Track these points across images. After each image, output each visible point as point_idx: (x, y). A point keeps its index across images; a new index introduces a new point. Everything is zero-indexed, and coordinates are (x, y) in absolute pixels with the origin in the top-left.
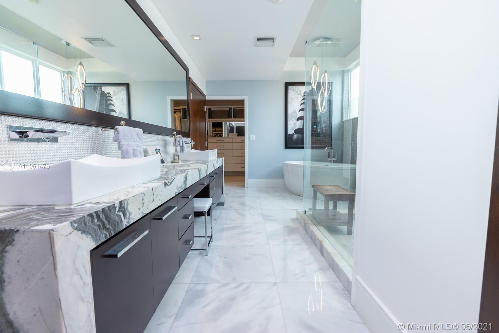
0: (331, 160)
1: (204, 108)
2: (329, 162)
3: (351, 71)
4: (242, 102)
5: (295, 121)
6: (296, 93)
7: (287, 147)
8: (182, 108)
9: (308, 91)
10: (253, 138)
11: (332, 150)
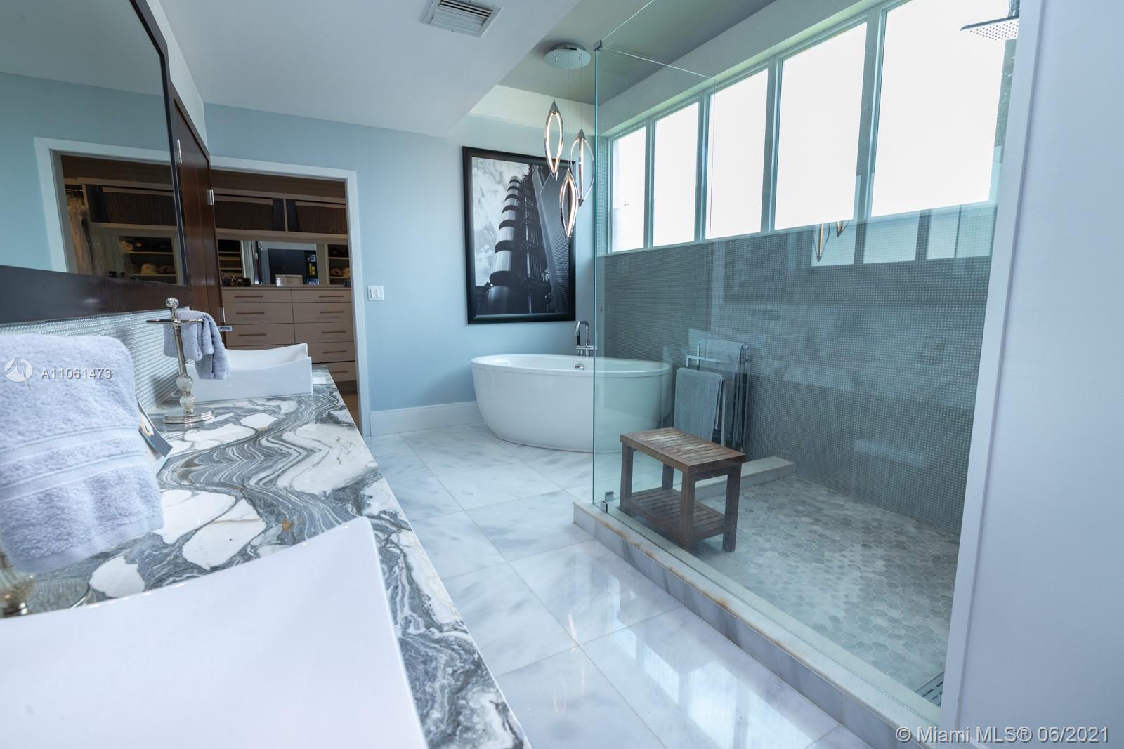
0: (584, 351)
1: (204, 197)
2: (579, 355)
3: (613, 141)
4: (338, 188)
5: (492, 252)
6: (491, 177)
7: (473, 317)
8: (87, 186)
9: (520, 178)
10: (379, 295)
11: (587, 328)
